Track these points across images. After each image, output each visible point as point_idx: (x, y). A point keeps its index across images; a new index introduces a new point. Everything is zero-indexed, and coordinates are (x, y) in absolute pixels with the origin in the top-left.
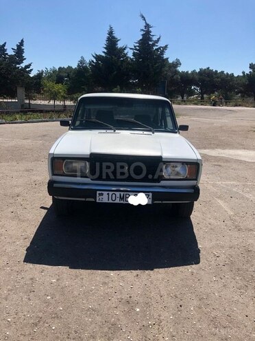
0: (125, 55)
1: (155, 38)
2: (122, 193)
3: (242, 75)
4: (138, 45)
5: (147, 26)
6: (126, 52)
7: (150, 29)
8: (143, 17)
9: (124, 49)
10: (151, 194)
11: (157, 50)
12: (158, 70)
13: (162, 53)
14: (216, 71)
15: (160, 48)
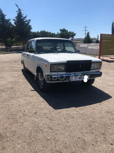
0: (10, 23)
1: (24, 16)
2: (79, 76)
3: (57, 34)
4: (16, 18)
5: (19, 10)
6: (10, 21)
7: (21, 11)
8: (17, 5)
9: (9, 20)
10: (89, 75)
11: (26, 21)
12: (27, 31)
13: (28, 23)
14: (48, 32)
15: (27, 21)
